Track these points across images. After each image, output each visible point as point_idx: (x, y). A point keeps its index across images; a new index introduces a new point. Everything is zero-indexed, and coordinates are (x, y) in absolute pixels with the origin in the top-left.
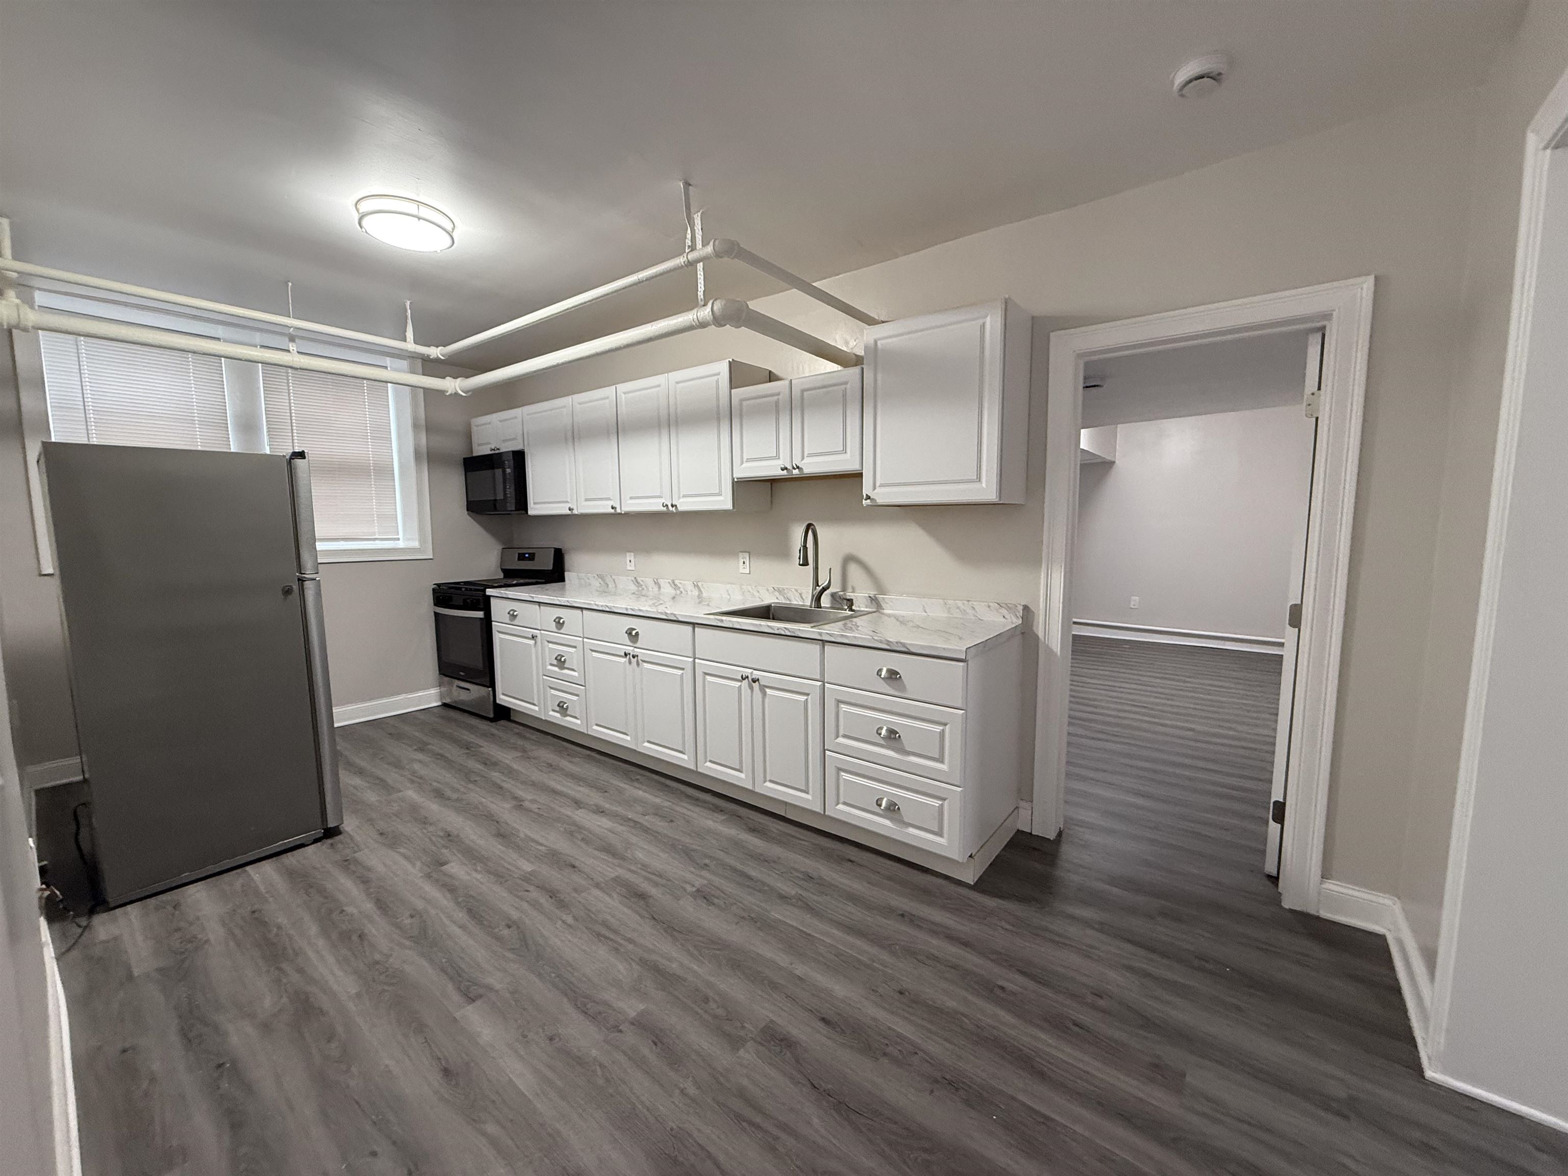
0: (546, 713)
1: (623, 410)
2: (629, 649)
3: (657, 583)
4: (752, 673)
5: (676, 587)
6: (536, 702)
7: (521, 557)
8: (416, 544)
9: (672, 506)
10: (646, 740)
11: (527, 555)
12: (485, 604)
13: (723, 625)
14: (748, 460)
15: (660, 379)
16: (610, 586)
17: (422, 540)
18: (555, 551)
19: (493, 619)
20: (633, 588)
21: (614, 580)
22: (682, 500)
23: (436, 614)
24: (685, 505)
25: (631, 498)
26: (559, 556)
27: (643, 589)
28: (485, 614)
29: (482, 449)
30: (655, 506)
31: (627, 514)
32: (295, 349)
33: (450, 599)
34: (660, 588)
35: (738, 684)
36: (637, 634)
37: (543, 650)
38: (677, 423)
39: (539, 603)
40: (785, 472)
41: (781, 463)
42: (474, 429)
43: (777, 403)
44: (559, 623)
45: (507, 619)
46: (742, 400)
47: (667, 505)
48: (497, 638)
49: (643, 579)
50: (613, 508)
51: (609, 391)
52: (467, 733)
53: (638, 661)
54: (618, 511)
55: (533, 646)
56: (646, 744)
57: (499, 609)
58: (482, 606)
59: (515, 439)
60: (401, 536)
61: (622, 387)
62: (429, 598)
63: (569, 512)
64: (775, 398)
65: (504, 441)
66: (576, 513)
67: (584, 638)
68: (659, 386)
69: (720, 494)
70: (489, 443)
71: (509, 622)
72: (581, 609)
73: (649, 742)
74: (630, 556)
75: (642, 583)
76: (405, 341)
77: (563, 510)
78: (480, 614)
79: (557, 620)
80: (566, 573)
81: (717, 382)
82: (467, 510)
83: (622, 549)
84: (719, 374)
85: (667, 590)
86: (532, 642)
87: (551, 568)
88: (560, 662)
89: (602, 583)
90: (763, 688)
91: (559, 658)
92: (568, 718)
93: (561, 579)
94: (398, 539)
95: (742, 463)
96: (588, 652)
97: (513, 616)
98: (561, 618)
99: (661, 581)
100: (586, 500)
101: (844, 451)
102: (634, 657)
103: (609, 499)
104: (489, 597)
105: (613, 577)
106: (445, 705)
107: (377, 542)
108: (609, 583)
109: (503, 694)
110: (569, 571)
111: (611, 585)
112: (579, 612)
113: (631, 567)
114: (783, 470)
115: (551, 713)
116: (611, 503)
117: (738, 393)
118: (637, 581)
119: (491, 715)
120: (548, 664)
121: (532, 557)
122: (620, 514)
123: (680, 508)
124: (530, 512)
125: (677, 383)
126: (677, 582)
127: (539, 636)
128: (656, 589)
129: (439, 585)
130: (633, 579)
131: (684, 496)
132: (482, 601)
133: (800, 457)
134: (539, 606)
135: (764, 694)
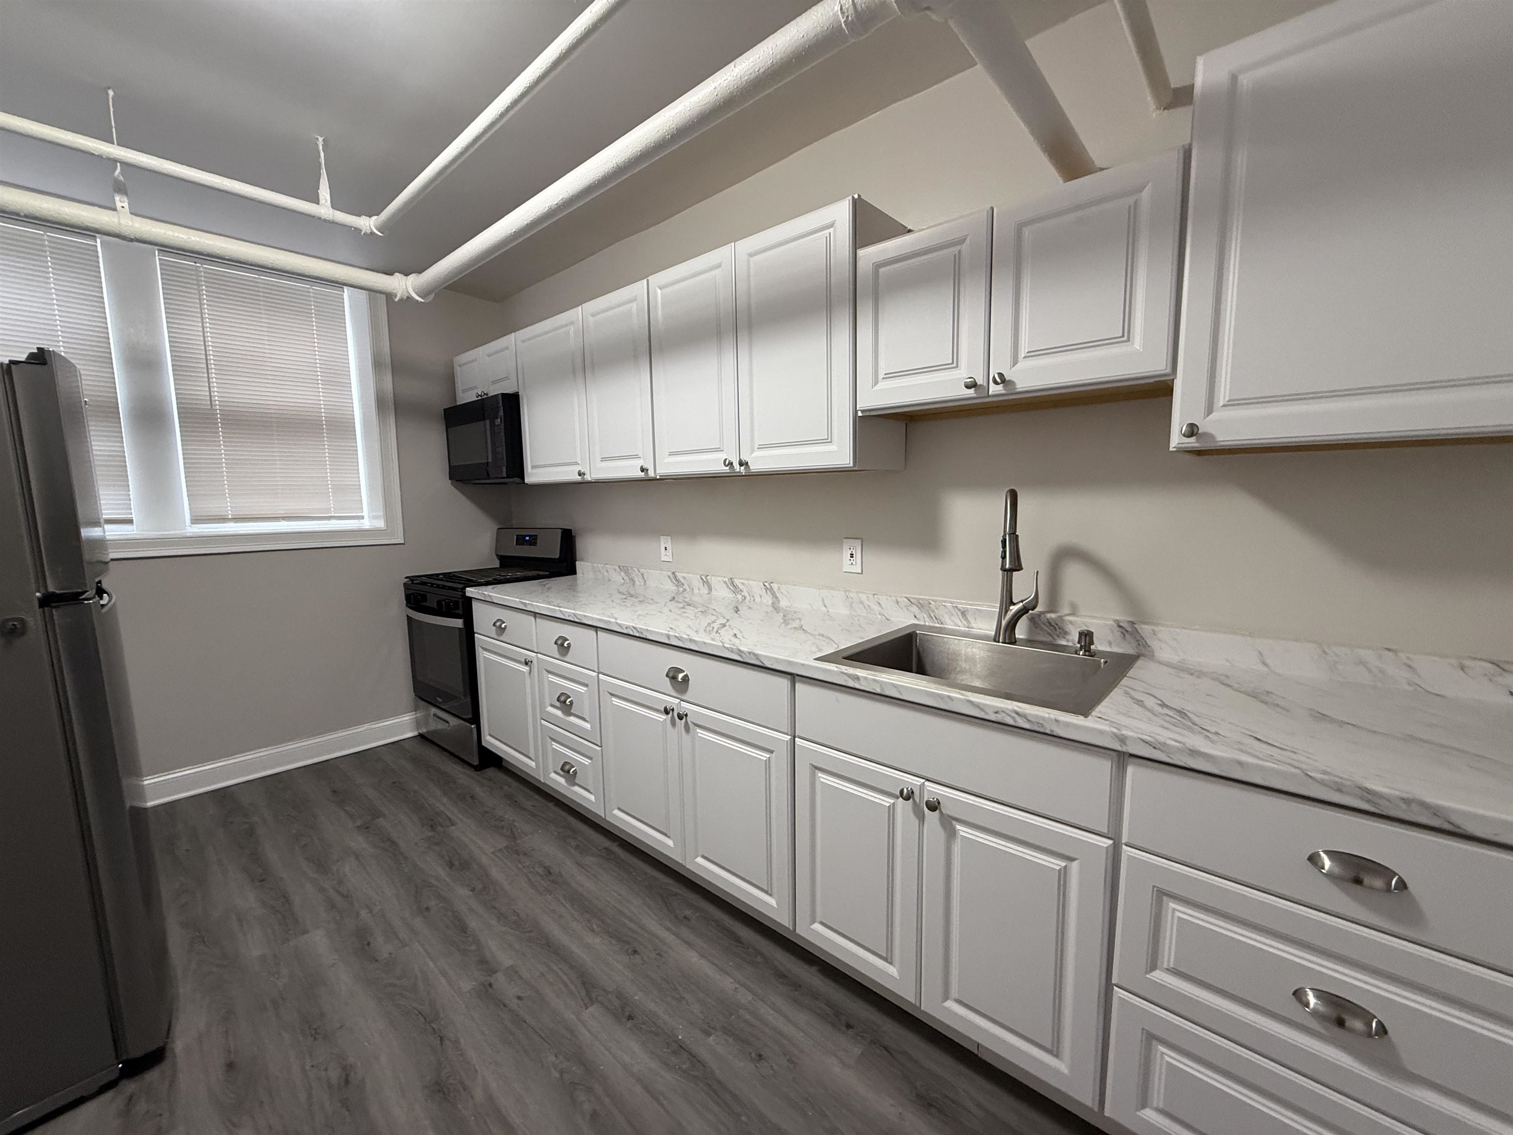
0: (547, 773)
1: (659, 314)
2: (673, 702)
3: (706, 583)
4: (922, 786)
5: (735, 589)
6: (532, 755)
7: (521, 540)
8: (380, 524)
9: (741, 464)
10: (700, 854)
11: (527, 538)
12: (464, 610)
13: (857, 686)
14: (889, 376)
15: (722, 254)
16: (637, 583)
17: (388, 518)
18: (562, 533)
19: (475, 631)
20: (670, 586)
21: (642, 575)
22: (757, 453)
23: (409, 619)
24: (760, 462)
25: (672, 454)
26: (568, 539)
27: (685, 590)
28: (465, 623)
29: (466, 397)
30: (712, 464)
31: (663, 479)
32: (126, 205)
33: (424, 598)
34: (710, 589)
35: (888, 801)
36: (686, 679)
37: (541, 681)
38: (750, 327)
39: (535, 615)
40: (971, 391)
41: (963, 374)
42: (458, 369)
43: (957, 259)
44: (563, 646)
45: (493, 631)
46: (878, 266)
47: (731, 464)
48: (482, 655)
49: (685, 575)
50: (642, 470)
51: (638, 288)
52: (438, 792)
53: (686, 721)
54: (651, 474)
55: (527, 675)
56: (700, 860)
57: (482, 616)
58: (460, 612)
59: (507, 378)
60: (365, 513)
61: (658, 279)
62: (400, 596)
63: (579, 478)
64: (955, 250)
65: (494, 382)
66: (589, 479)
67: (599, 673)
68: (719, 266)
69: (828, 441)
70: (476, 387)
71: (496, 637)
72: (596, 628)
73: (704, 857)
74: (665, 542)
75: (682, 580)
76: (317, 202)
77: (569, 475)
78: (458, 623)
79: (559, 642)
80: (577, 562)
81: (828, 240)
82: (450, 479)
83: (656, 532)
84: (831, 225)
85: (722, 592)
86: (525, 669)
87: (557, 556)
88: (565, 703)
89: (626, 578)
90: (948, 823)
91: (562, 699)
92: (576, 789)
93: (571, 570)
94: (363, 518)
95: (876, 382)
96: (605, 697)
97: (500, 629)
98: (567, 640)
99: (713, 580)
100: (604, 459)
101: (1126, 336)
102: (680, 717)
103: (636, 457)
104: (470, 599)
105: (642, 570)
106: (421, 736)
107: (333, 521)
108: (636, 579)
109: (490, 735)
110: (582, 560)
111: (638, 581)
112: (592, 633)
113: (666, 556)
114: (968, 387)
115: (553, 775)
116: (640, 463)
117: (870, 254)
118: (675, 577)
119: (476, 763)
120: (547, 702)
121: (533, 541)
122: (655, 479)
123: (755, 467)
124: (527, 480)
125: (751, 255)
126: (737, 582)
127: (535, 662)
128: (705, 591)
129: (411, 579)
130: (670, 574)
131: (762, 447)
132: (460, 604)
133: (1009, 360)
134: (535, 618)
135: (951, 834)
